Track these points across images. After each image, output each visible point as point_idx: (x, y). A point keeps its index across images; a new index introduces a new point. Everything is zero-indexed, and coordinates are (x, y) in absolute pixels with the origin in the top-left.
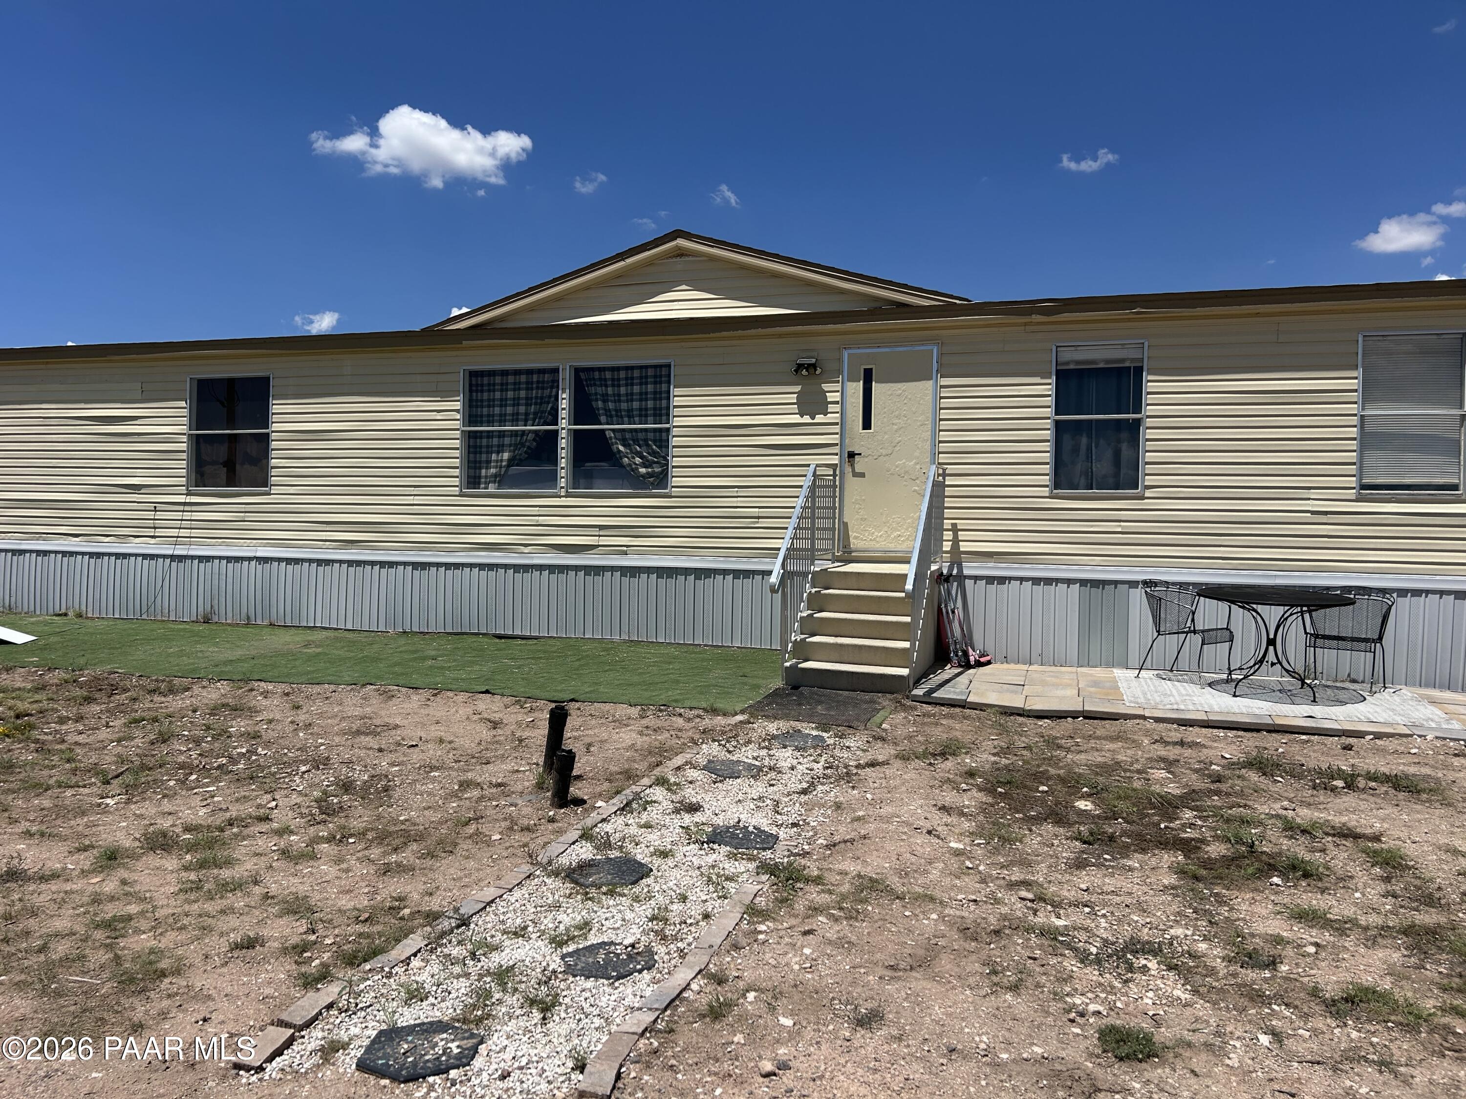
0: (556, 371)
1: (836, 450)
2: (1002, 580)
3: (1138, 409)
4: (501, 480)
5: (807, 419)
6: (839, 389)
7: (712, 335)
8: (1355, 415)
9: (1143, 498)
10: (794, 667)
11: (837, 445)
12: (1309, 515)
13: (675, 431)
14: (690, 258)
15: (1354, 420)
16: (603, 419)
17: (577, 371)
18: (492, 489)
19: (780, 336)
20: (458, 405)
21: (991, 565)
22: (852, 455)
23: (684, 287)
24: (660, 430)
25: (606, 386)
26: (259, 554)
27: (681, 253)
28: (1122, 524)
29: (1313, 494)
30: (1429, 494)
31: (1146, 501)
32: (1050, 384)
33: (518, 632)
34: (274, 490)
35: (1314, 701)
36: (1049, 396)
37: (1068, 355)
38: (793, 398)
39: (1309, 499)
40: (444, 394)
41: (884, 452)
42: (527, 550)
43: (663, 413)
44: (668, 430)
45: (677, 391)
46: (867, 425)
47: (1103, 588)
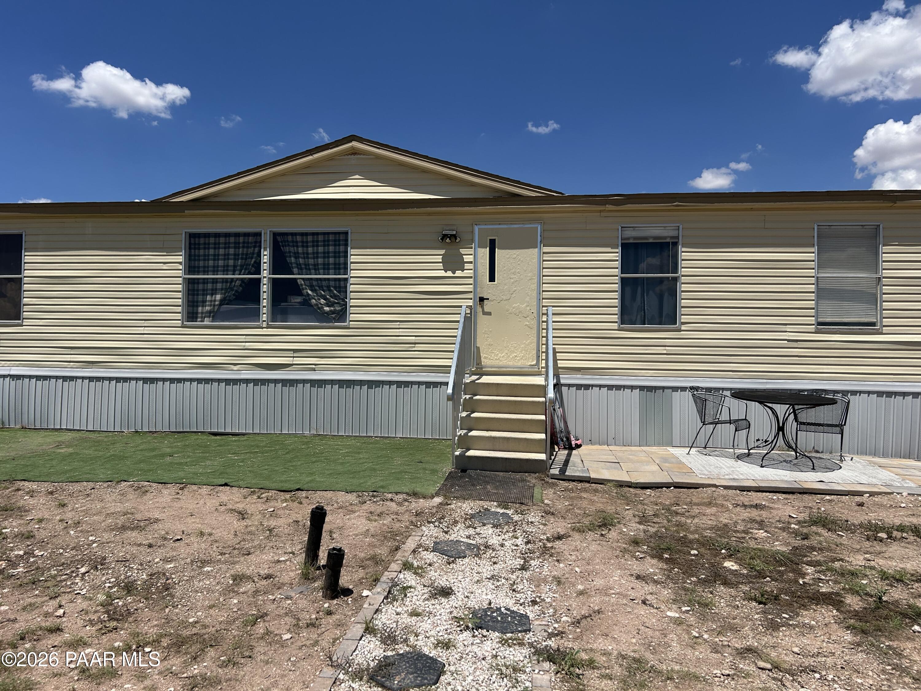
0: (259, 234)
1: (471, 296)
2: (587, 387)
3: (675, 270)
4: (215, 315)
5: (449, 274)
6: (473, 253)
7: (380, 212)
8: (813, 277)
9: (680, 331)
10: (462, 456)
11: (471, 292)
12: (786, 342)
13: (352, 280)
14: (362, 156)
15: (813, 280)
16: (295, 270)
17: (275, 235)
18: (207, 322)
19: (429, 214)
20: (180, 259)
21: (579, 376)
22: (482, 300)
23: (357, 177)
24: (339, 280)
25: (297, 247)
26: (12, 373)
27: (354, 152)
28: (667, 348)
29: (788, 328)
30: (860, 329)
31: (682, 332)
32: (617, 253)
33: (229, 430)
34: (26, 322)
35: (813, 469)
36: (617, 260)
37: (629, 233)
38: (439, 259)
39: (786, 332)
40: (170, 250)
41: (504, 298)
42: (235, 368)
43: (344, 267)
44: (346, 280)
45: (353, 251)
46: (492, 278)
47: (655, 392)
